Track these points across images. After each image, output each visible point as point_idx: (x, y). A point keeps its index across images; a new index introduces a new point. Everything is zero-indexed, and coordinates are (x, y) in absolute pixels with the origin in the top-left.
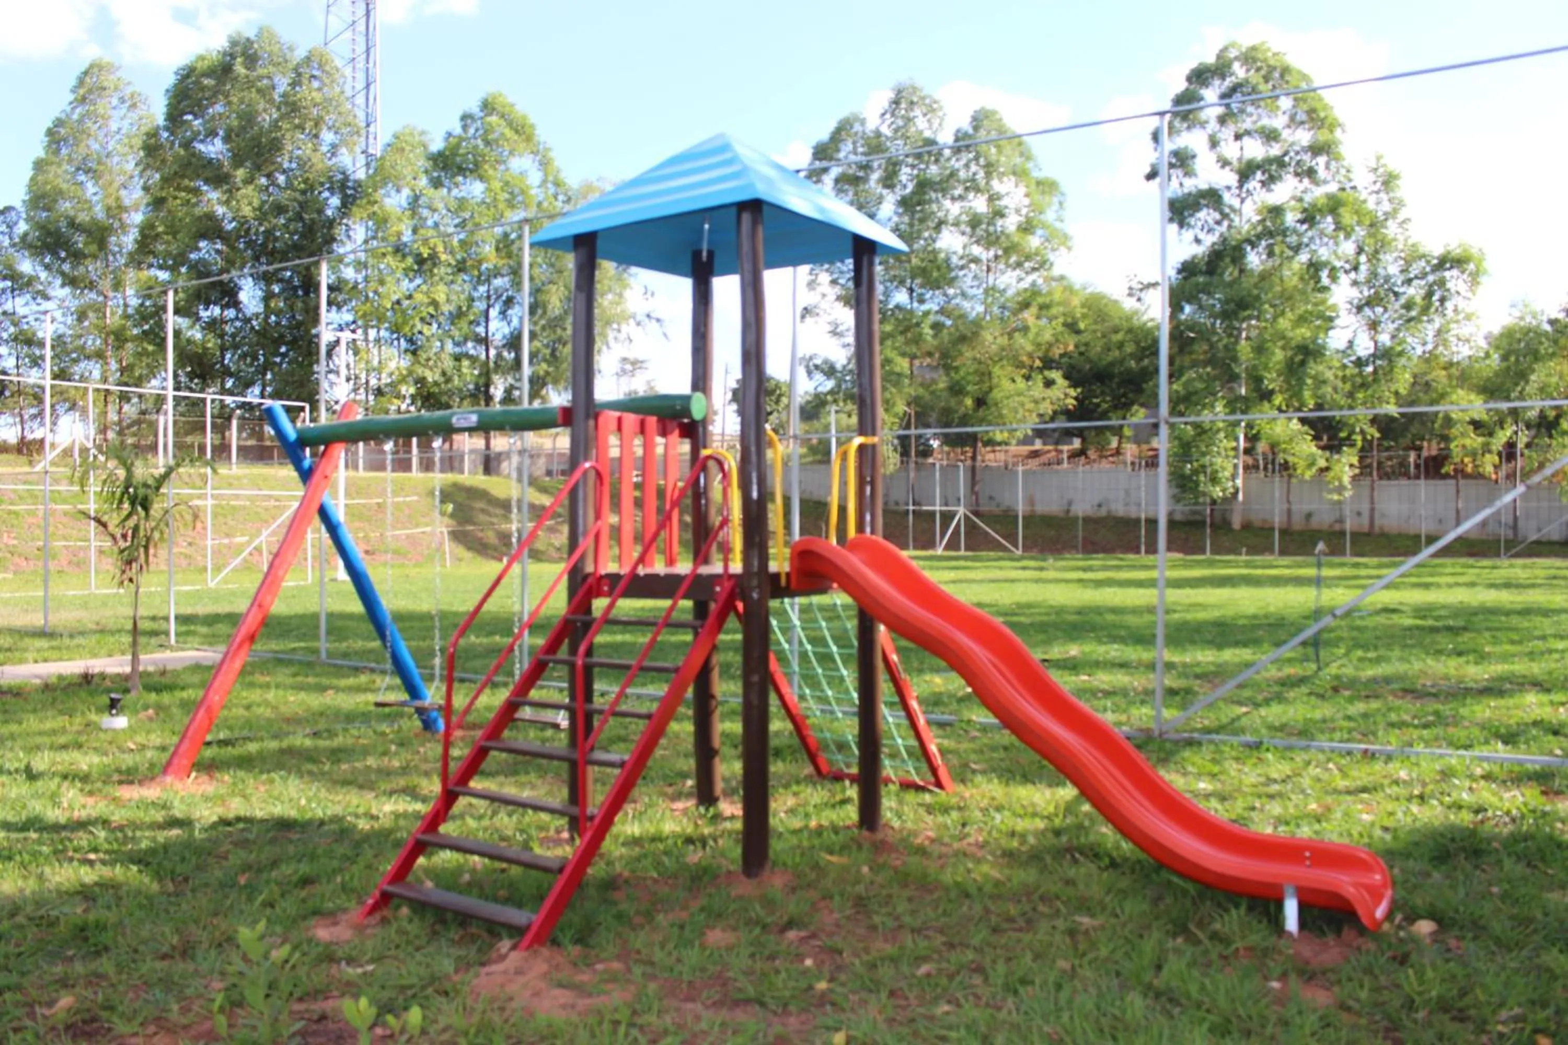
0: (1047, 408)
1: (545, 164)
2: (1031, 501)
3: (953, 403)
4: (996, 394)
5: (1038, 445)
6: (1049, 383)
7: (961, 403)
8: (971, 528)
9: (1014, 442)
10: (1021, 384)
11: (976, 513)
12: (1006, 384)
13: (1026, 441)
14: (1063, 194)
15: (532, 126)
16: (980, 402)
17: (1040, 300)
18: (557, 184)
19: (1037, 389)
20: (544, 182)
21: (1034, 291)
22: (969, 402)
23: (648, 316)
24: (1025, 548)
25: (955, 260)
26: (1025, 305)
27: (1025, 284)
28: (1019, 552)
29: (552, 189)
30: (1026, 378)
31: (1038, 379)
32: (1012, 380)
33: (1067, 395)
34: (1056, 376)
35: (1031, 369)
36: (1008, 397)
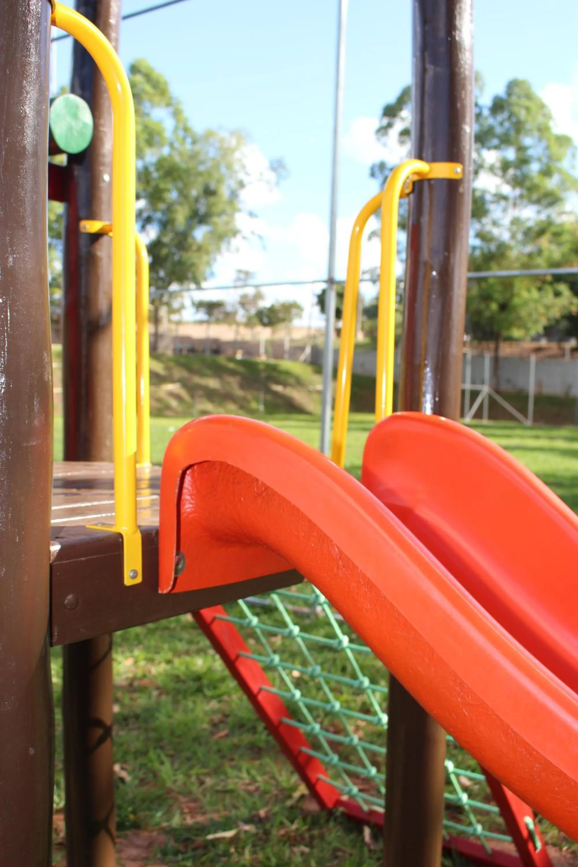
0: (555, 313)
1: (177, 114)
2: (539, 384)
3: (482, 306)
4: (516, 301)
5: (543, 343)
6: (557, 294)
7: (488, 307)
8: (493, 403)
9: (528, 338)
10: (535, 294)
11: (498, 392)
12: (525, 294)
13: (536, 339)
14: (575, 148)
15: (166, 83)
16: (504, 307)
17: (553, 229)
18: (186, 130)
19: (549, 297)
20: (176, 129)
21: (549, 223)
22: (494, 306)
23: (253, 233)
24: (536, 419)
25: (488, 197)
26: (541, 232)
27: (543, 217)
28: (529, 423)
29: (181, 133)
30: (540, 289)
31: (549, 291)
32: (529, 290)
33: (571, 303)
34: (563, 288)
35: (544, 282)
36: (526, 303)
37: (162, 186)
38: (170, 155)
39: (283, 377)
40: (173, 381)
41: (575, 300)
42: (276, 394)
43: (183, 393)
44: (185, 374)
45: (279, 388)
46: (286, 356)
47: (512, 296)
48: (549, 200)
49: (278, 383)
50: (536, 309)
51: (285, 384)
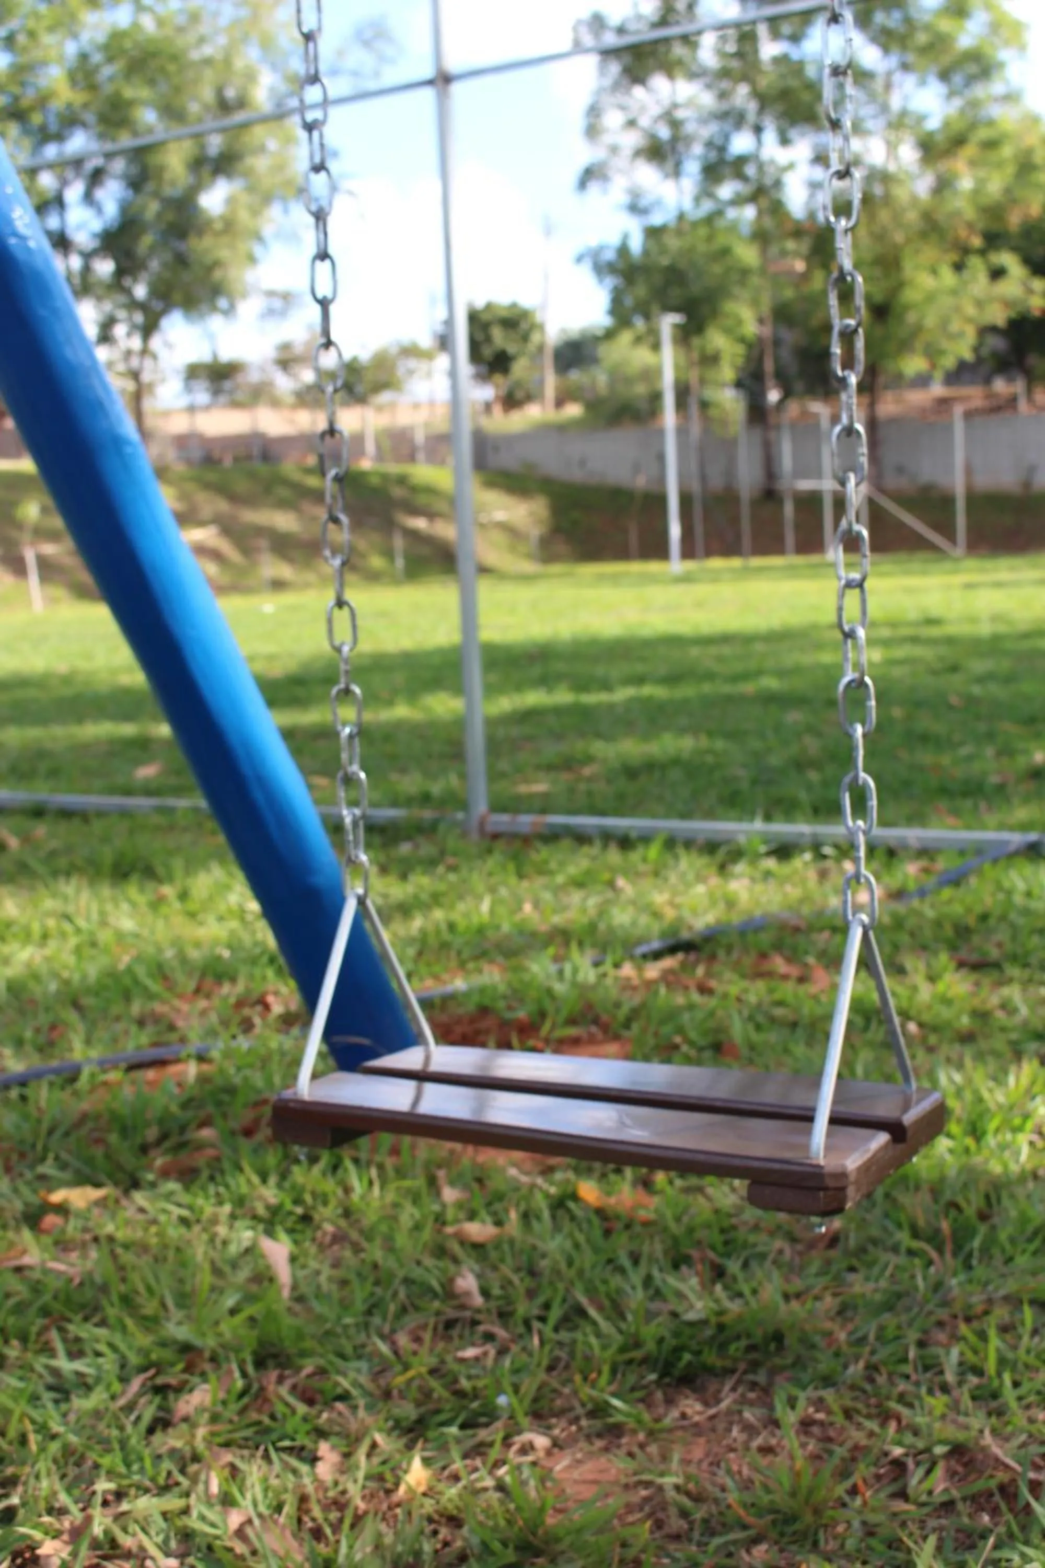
0: (997, 316)
4: (910, 295)
6: (997, 273)
8: (877, 514)
9: (938, 375)
10: (948, 277)
11: (886, 491)
12: (926, 281)
16: (883, 312)
17: (983, 134)
19: (980, 283)
24: (970, 545)
26: (958, 141)
28: (960, 551)
30: (958, 267)
31: (977, 267)
32: (934, 272)
33: (1030, 291)
34: (1008, 259)
35: (966, 251)
36: (931, 298)
37: (129, 93)
38: (136, 25)
39: (422, 500)
40: (201, 524)
41: (1037, 284)
42: (413, 535)
43: (225, 546)
44: (223, 506)
45: (420, 523)
46: (421, 456)
47: (900, 285)
48: (973, 69)
49: (416, 511)
50: (958, 309)
51: (431, 515)
